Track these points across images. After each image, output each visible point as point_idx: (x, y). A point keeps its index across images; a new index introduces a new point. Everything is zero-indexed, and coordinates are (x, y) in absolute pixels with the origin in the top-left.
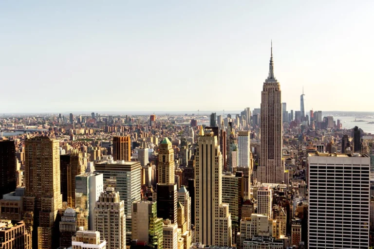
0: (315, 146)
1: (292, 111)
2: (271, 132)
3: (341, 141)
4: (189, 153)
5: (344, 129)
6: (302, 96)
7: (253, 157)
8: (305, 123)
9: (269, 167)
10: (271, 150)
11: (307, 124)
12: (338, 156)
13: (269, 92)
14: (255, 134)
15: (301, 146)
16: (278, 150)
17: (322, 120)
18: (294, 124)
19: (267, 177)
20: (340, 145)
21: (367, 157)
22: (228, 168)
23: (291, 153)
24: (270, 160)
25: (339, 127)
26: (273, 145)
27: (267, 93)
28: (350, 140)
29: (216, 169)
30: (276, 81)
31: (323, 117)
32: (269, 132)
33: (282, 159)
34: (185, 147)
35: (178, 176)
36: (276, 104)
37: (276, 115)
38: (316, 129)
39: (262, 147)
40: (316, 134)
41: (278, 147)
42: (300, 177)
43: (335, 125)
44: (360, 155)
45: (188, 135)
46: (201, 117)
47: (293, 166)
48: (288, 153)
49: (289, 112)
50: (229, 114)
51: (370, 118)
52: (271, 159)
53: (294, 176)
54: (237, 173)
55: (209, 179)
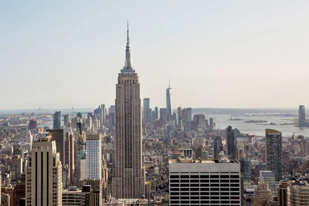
0: (181, 151)
1: (156, 108)
2: (128, 135)
3: (213, 144)
4: (24, 163)
5: (218, 130)
6: (168, 90)
7: (108, 166)
8: (172, 123)
9: (126, 178)
10: (128, 156)
11: (174, 124)
12: (203, 162)
13: (125, 86)
14: (111, 137)
15: (167, 151)
16: (137, 156)
17: (192, 119)
18: (159, 124)
19: (124, 190)
20: (213, 149)
21: (237, 162)
22: (75, 181)
23: (154, 160)
24: (127, 169)
25: (212, 127)
26: (131, 150)
27: (123, 86)
28: (224, 142)
29: (54, 183)
30: (134, 71)
31: (193, 115)
32: (125, 134)
33: (142, 167)
34: (19, 156)
35: (8, 195)
36: (134, 100)
37: (134, 114)
38: (184, 130)
39: (117, 154)
40: (186, 136)
41: (137, 153)
42: (164, 190)
43: (207, 125)
44: (228, 161)
45: (25, 141)
46: (43, 116)
47: (156, 176)
48: (151, 160)
49: (153, 109)
50: (79, 113)
51: (249, 116)
52: (129, 168)
53: (157, 188)
54: (84, 187)
55: (45, 196)
